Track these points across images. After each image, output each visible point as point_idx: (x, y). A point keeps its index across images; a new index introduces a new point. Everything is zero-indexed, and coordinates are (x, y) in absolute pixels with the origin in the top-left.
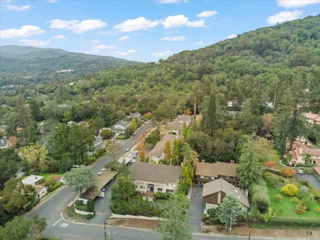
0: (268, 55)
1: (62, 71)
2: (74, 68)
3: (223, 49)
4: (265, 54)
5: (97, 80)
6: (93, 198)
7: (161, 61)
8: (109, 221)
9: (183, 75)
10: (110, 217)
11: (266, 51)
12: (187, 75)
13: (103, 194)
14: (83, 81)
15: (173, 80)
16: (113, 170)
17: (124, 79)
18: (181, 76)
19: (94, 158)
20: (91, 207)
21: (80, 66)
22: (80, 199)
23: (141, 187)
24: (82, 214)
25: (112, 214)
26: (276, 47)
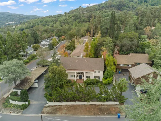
0: (123, 10)
1: (9, 23)
2: (16, 22)
3: (99, 7)
4: (122, 9)
5: (28, 24)
6: (27, 88)
7: (66, 13)
8: (45, 110)
9: (79, 19)
10: (46, 106)
11: (123, 8)
12: (81, 19)
13: (36, 85)
14: (20, 25)
15: (74, 22)
16: (43, 66)
17: (45, 23)
18: (78, 20)
19: (28, 60)
20: (25, 97)
21: (19, 20)
22: (14, 90)
23: (71, 76)
24: (16, 104)
25: (48, 102)
26: (127, 6)
